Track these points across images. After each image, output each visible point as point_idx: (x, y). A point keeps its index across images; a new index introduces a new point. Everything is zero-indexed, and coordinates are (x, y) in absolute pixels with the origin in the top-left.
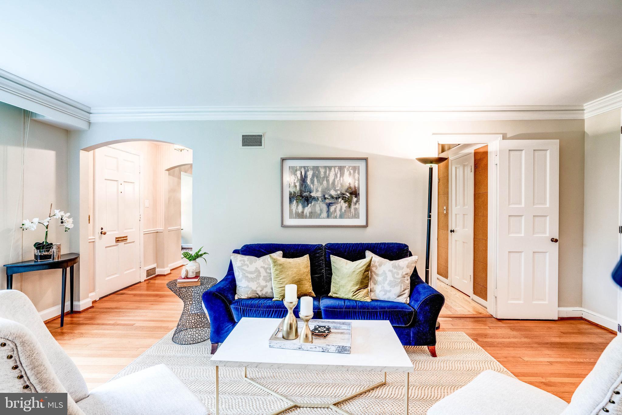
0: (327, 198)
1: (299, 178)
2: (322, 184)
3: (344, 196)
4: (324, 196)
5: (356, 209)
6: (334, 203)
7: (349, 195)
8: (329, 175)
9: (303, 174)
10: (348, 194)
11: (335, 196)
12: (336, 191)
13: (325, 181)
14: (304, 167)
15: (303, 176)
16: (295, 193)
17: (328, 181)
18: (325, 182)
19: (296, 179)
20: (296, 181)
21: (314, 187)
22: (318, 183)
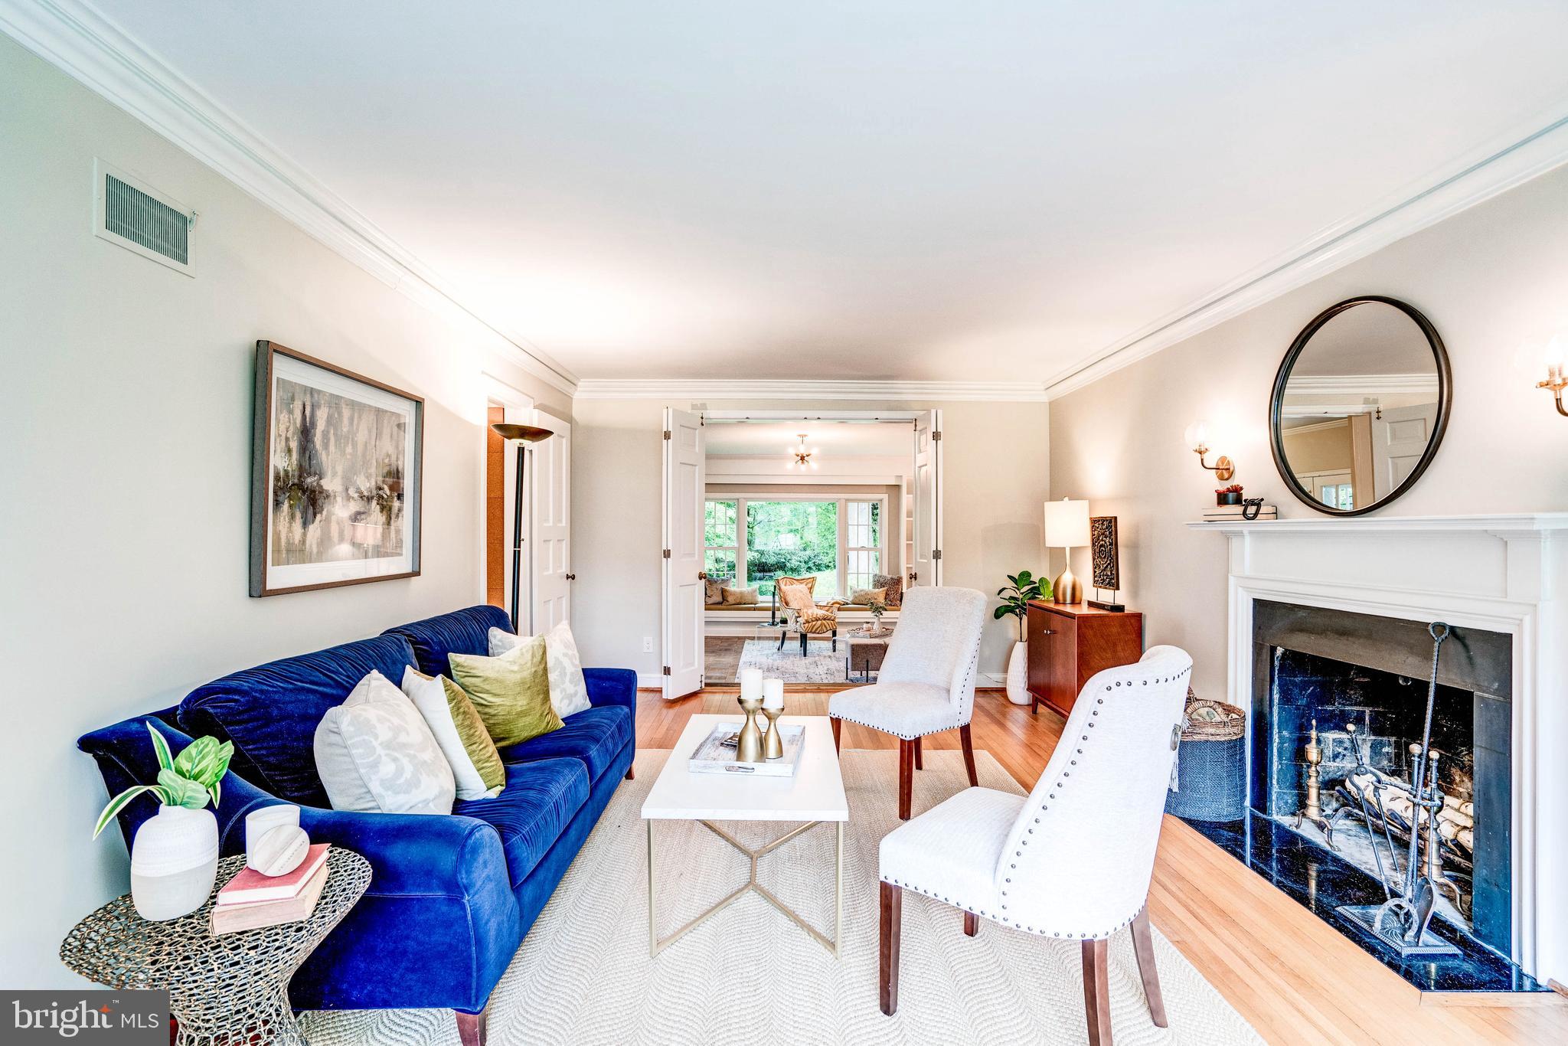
0: (353, 498)
1: (298, 425)
2: (343, 453)
3: (381, 492)
4: (347, 490)
5: (398, 531)
6: (363, 513)
7: (388, 493)
8: (357, 429)
9: (308, 412)
10: (386, 488)
11: (366, 494)
12: (368, 477)
13: (350, 444)
14: (312, 391)
15: (308, 419)
16: (286, 472)
17: (354, 446)
18: (349, 449)
19: (291, 429)
20: (290, 435)
21: (328, 459)
22: (336, 448)
